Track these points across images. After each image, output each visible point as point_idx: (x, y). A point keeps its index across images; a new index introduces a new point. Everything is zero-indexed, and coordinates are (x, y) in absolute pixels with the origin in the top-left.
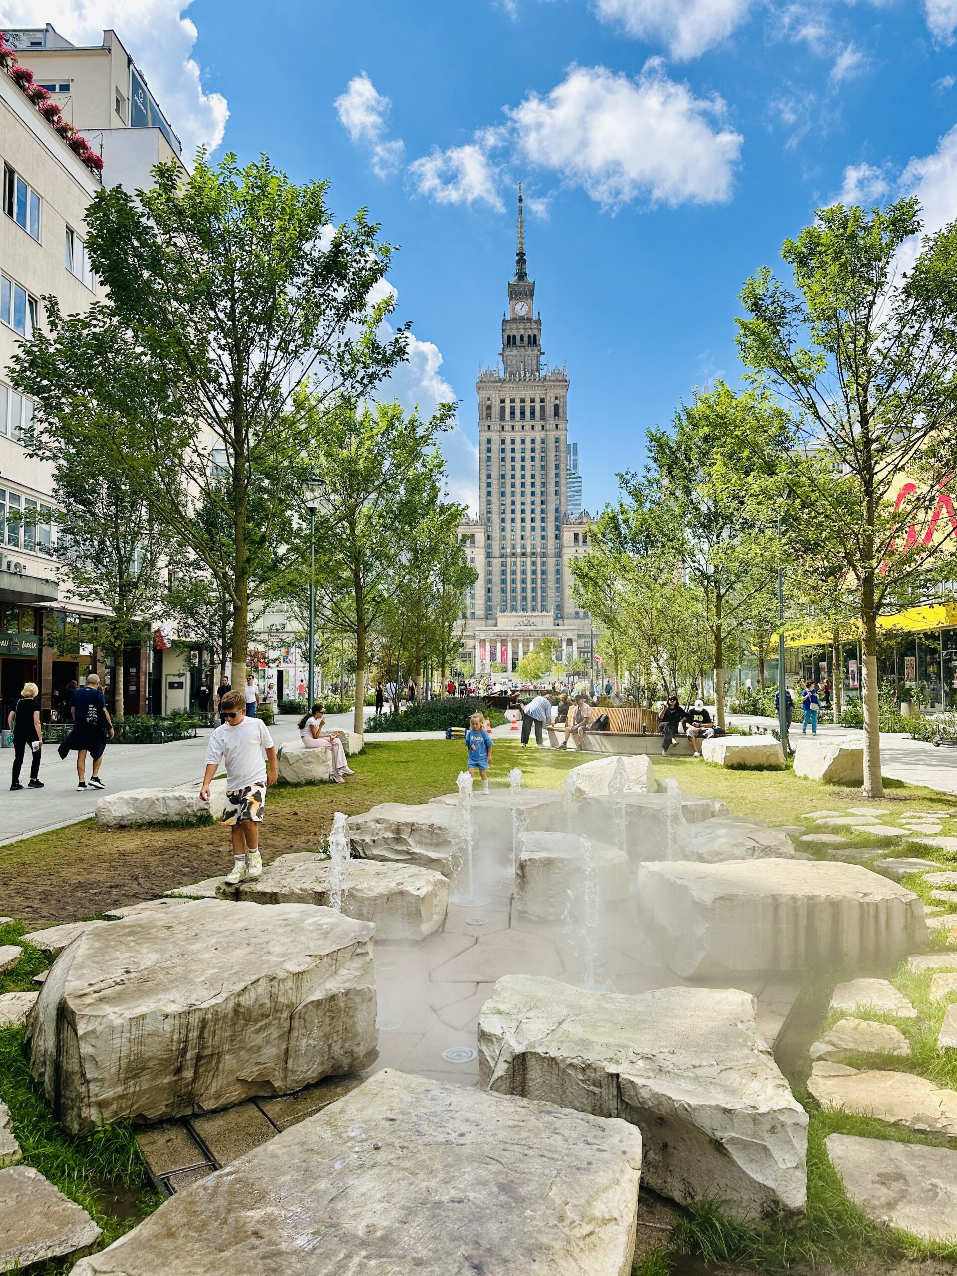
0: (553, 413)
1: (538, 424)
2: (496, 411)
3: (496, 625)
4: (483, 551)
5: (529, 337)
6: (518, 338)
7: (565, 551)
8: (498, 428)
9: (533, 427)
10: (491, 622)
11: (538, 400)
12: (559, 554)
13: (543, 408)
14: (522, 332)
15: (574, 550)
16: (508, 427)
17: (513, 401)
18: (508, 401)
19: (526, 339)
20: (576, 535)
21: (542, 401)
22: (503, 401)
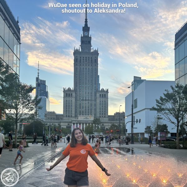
1: (90, 64)
2: (79, 60)
3: (78, 119)
4: (74, 98)
7: (97, 99)
10: (76, 118)
12: (95, 100)
13: (92, 60)
15: (100, 99)
17: (83, 58)
19: (87, 42)
20: (100, 95)
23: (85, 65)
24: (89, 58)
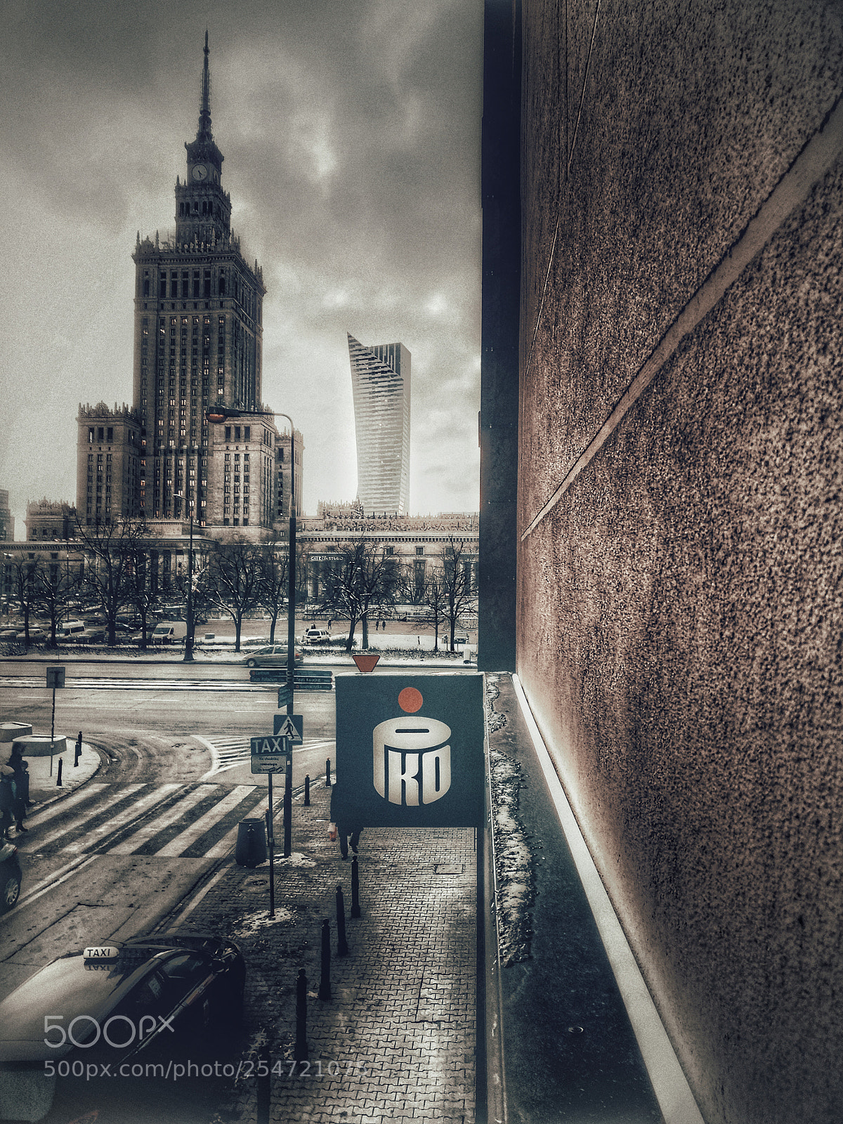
0: (217, 289)
1: (202, 302)
2: (154, 286)
4: (122, 447)
5: (205, 203)
6: (192, 205)
7: (214, 447)
8: (156, 306)
9: (196, 305)
11: (202, 274)
13: (207, 283)
14: (197, 199)
15: (225, 446)
16: (167, 306)
17: (174, 275)
18: (168, 275)
19: (201, 207)
20: (228, 429)
21: (207, 274)
22: (164, 275)
23: (179, 306)
24: (197, 275)
